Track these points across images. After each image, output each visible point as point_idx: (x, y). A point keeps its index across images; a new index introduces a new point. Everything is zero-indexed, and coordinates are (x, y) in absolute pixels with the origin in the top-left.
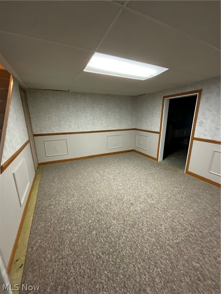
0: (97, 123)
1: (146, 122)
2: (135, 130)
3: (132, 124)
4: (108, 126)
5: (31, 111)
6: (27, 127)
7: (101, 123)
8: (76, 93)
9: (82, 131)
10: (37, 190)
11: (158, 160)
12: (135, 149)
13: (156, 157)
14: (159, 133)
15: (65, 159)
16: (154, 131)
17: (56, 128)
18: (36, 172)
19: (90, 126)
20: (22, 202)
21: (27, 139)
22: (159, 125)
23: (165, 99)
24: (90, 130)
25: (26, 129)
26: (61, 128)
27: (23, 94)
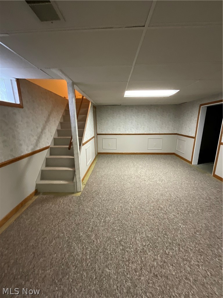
0: (141, 127)
1: (186, 127)
2: (176, 135)
3: (174, 130)
4: (150, 130)
5: (97, 119)
6: (94, 128)
7: (143, 128)
8: (126, 106)
9: (128, 133)
10: (95, 165)
11: (192, 164)
12: (175, 153)
13: (190, 160)
14: (194, 138)
15: (114, 152)
16: (191, 136)
17: (111, 131)
18: (96, 157)
19: (135, 130)
20: (88, 164)
21: (93, 135)
22: (195, 130)
23: (202, 106)
24: (134, 133)
25: (93, 130)
26: (114, 130)
27: (94, 109)
